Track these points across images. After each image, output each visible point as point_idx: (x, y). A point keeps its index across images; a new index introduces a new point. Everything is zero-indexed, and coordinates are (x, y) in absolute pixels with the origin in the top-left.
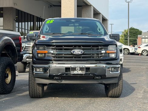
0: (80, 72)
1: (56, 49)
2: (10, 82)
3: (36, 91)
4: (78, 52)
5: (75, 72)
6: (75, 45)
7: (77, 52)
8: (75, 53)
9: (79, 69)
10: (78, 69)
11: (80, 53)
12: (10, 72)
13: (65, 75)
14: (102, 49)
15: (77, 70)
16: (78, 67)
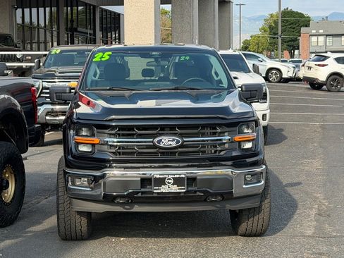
0: (175, 189)
1: (119, 135)
2: (13, 198)
3: (73, 226)
4: (170, 143)
5: (164, 189)
6: (161, 125)
7: (167, 141)
8: (162, 145)
9: (172, 181)
10: (170, 181)
11: (174, 144)
12: (13, 175)
13: (140, 195)
14: (224, 132)
15: (169, 183)
16: (170, 177)
